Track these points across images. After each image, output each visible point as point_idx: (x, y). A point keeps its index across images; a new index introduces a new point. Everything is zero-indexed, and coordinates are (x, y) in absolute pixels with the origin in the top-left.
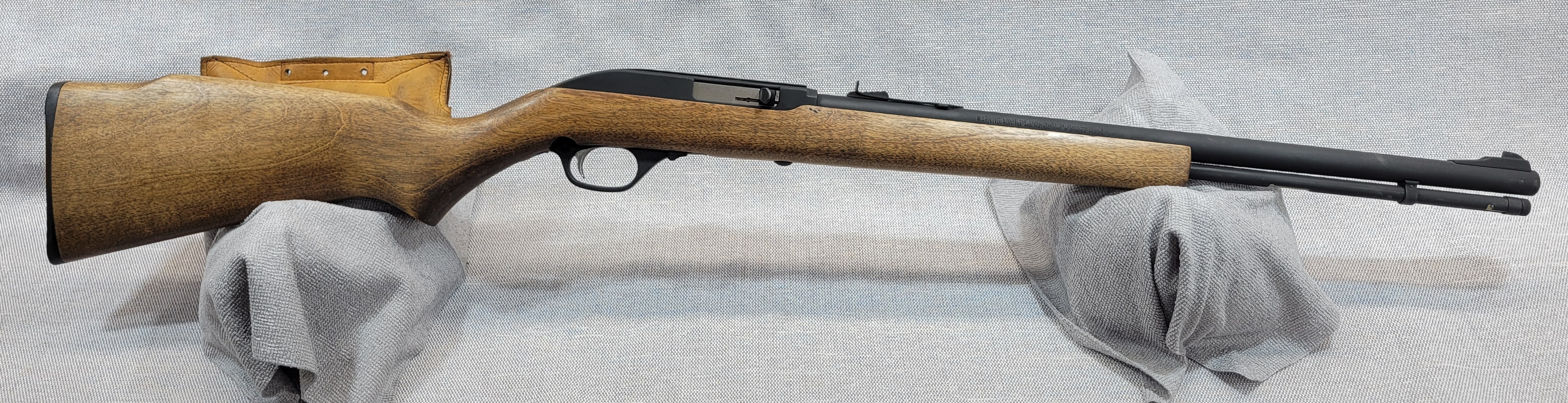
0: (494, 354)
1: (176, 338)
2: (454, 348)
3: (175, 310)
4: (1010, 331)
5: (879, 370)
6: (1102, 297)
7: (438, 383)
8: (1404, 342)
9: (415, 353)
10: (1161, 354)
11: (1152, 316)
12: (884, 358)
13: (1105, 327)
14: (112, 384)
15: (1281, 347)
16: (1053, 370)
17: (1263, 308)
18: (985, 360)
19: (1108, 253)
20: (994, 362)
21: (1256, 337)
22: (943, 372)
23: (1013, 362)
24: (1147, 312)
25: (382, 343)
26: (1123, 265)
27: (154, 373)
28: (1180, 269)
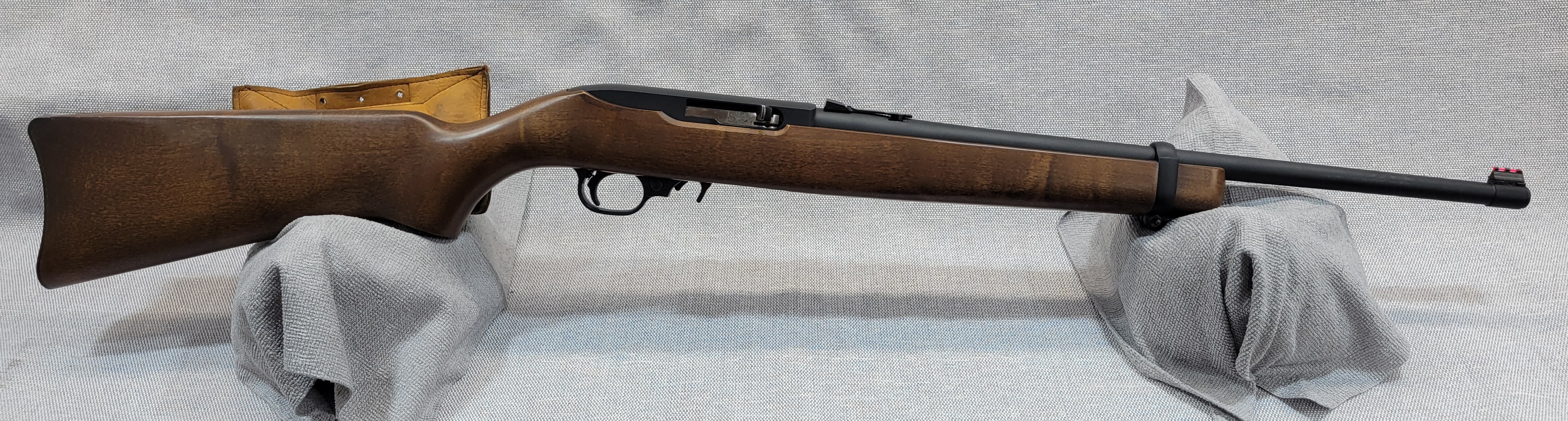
0: (540, 379)
1: (207, 362)
2: (498, 373)
3: (208, 335)
4: (1071, 359)
5: (938, 396)
6: (1168, 323)
7: (481, 407)
8: (1475, 372)
9: (456, 378)
10: (1230, 382)
11: (1222, 341)
12: (943, 385)
13: (1171, 356)
14: (140, 406)
15: (1350, 376)
16: (1117, 397)
17: (1333, 335)
18: (1047, 387)
19: (1175, 277)
20: (1056, 389)
21: (1323, 367)
22: (1004, 399)
23: (1075, 390)
24: (1216, 338)
25: (422, 362)
26: (1190, 288)
27: (184, 395)
28: (1252, 290)
